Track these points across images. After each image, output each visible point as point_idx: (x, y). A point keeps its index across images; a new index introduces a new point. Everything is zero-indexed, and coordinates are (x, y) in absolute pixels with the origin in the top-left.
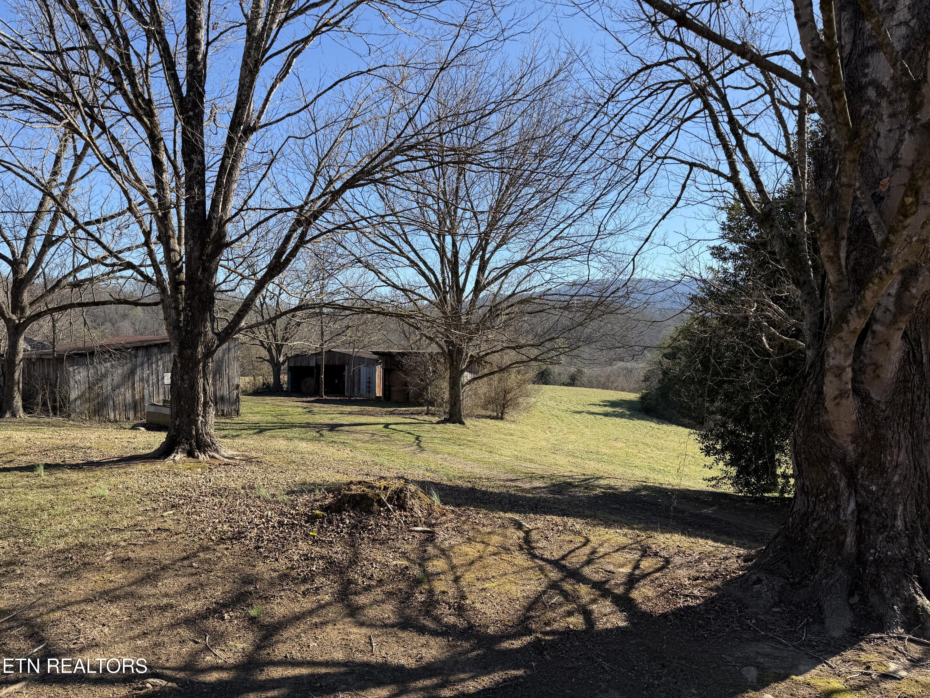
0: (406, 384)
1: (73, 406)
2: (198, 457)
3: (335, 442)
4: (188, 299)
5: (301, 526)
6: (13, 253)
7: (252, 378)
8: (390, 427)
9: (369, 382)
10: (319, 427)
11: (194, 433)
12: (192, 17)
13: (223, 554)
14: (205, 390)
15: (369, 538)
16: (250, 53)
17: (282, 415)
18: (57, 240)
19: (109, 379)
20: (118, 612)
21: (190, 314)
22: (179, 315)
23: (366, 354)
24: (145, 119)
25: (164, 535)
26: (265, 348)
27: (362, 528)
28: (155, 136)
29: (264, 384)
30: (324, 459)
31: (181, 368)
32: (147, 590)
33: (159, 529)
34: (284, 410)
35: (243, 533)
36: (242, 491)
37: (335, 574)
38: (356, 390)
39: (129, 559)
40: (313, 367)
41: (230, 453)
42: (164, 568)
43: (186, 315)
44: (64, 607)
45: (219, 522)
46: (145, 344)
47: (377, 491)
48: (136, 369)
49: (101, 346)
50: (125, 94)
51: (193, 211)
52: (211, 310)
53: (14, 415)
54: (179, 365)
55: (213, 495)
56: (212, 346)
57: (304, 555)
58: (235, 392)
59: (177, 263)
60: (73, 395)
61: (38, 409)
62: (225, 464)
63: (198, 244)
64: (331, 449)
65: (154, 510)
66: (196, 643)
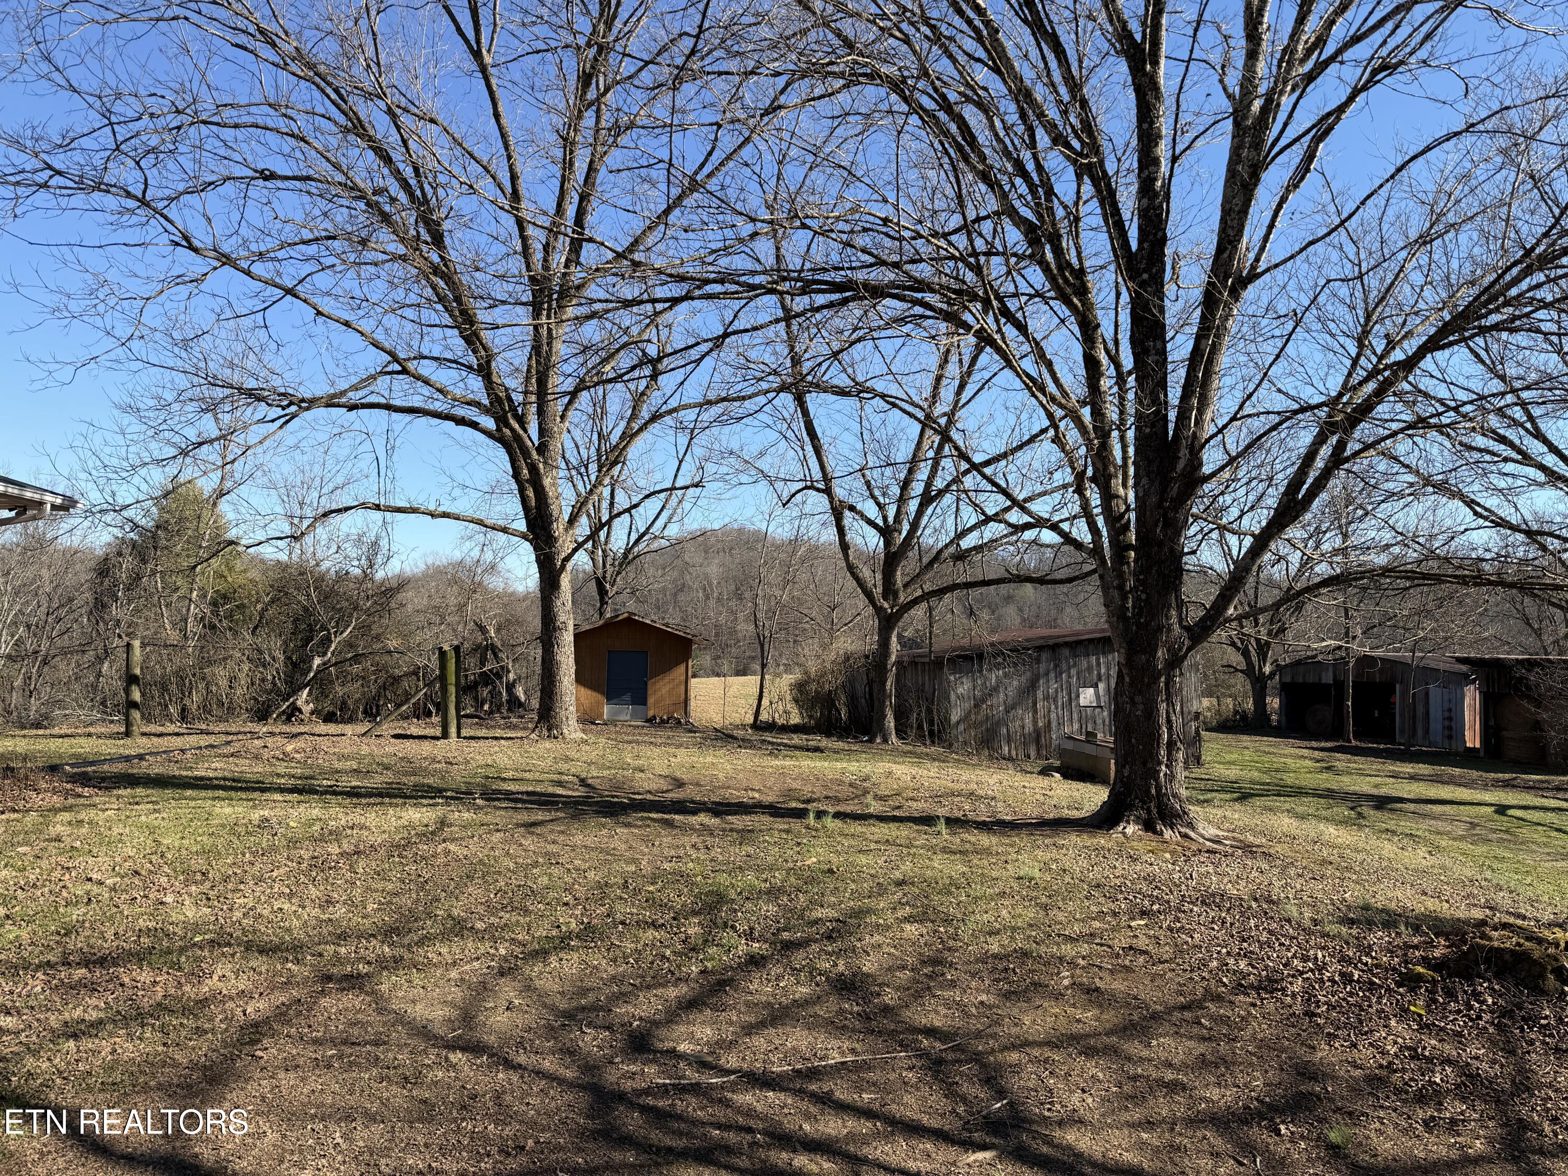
0: (1537, 725)
1: (954, 732)
2: (1161, 834)
3: (1394, 832)
4: (1141, 573)
5: (1388, 990)
6: (885, 518)
7: (1214, 701)
8: (1511, 812)
9: (1450, 719)
10: (1355, 800)
11: (1153, 791)
12: (1145, 126)
13: (1249, 1014)
14: (1169, 721)
15: (1544, 1043)
16: (1239, 155)
17: (1277, 770)
18: (936, 496)
19: (1002, 695)
20: (1100, 1075)
21: (1144, 596)
22: (1124, 598)
23: (1442, 660)
24: (1075, 300)
25: (1141, 959)
26: (1238, 649)
27: (1523, 1019)
28: (1089, 323)
29: (1236, 712)
30: (1384, 864)
31: (1131, 684)
32: (1134, 1048)
33: (1131, 948)
34: (1278, 762)
35: (1276, 981)
36: (1254, 905)
37: (1486, 1102)
38: (1420, 732)
39: (1097, 989)
40: (1327, 686)
41: (1212, 832)
42: (1155, 1016)
43: (1137, 600)
44: (1022, 1046)
45: (1228, 953)
46: (1051, 642)
47: (1551, 951)
48: (1038, 680)
49: (992, 644)
50: (1046, 269)
51: (1148, 430)
52: (1177, 590)
53: (885, 740)
54: (1127, 679)
55: (1203, 902)
56: (1180, 649)
57: (1409, 1048)
58: (1193, 725)
59: (1122, 516)
60: (955, 716)
61: (912, 733)
62: (1208, 851)
63: (1157, 483)
64: (1387, 846)
65: (1115, 914)
66: (1241, 1164)
